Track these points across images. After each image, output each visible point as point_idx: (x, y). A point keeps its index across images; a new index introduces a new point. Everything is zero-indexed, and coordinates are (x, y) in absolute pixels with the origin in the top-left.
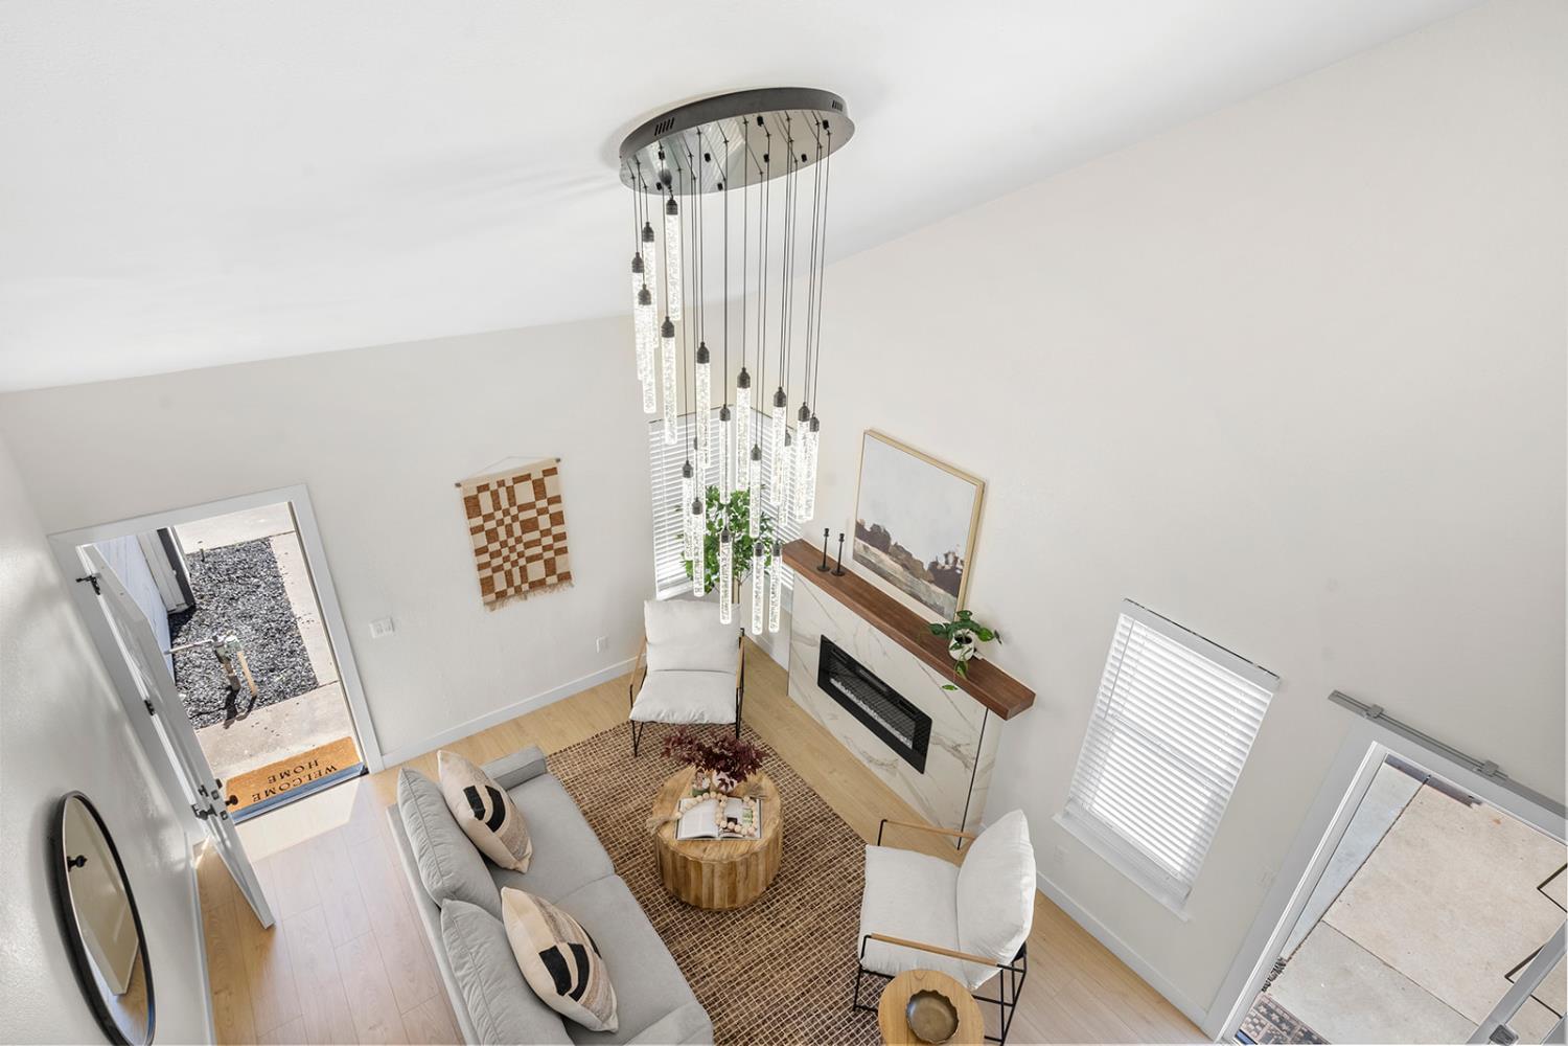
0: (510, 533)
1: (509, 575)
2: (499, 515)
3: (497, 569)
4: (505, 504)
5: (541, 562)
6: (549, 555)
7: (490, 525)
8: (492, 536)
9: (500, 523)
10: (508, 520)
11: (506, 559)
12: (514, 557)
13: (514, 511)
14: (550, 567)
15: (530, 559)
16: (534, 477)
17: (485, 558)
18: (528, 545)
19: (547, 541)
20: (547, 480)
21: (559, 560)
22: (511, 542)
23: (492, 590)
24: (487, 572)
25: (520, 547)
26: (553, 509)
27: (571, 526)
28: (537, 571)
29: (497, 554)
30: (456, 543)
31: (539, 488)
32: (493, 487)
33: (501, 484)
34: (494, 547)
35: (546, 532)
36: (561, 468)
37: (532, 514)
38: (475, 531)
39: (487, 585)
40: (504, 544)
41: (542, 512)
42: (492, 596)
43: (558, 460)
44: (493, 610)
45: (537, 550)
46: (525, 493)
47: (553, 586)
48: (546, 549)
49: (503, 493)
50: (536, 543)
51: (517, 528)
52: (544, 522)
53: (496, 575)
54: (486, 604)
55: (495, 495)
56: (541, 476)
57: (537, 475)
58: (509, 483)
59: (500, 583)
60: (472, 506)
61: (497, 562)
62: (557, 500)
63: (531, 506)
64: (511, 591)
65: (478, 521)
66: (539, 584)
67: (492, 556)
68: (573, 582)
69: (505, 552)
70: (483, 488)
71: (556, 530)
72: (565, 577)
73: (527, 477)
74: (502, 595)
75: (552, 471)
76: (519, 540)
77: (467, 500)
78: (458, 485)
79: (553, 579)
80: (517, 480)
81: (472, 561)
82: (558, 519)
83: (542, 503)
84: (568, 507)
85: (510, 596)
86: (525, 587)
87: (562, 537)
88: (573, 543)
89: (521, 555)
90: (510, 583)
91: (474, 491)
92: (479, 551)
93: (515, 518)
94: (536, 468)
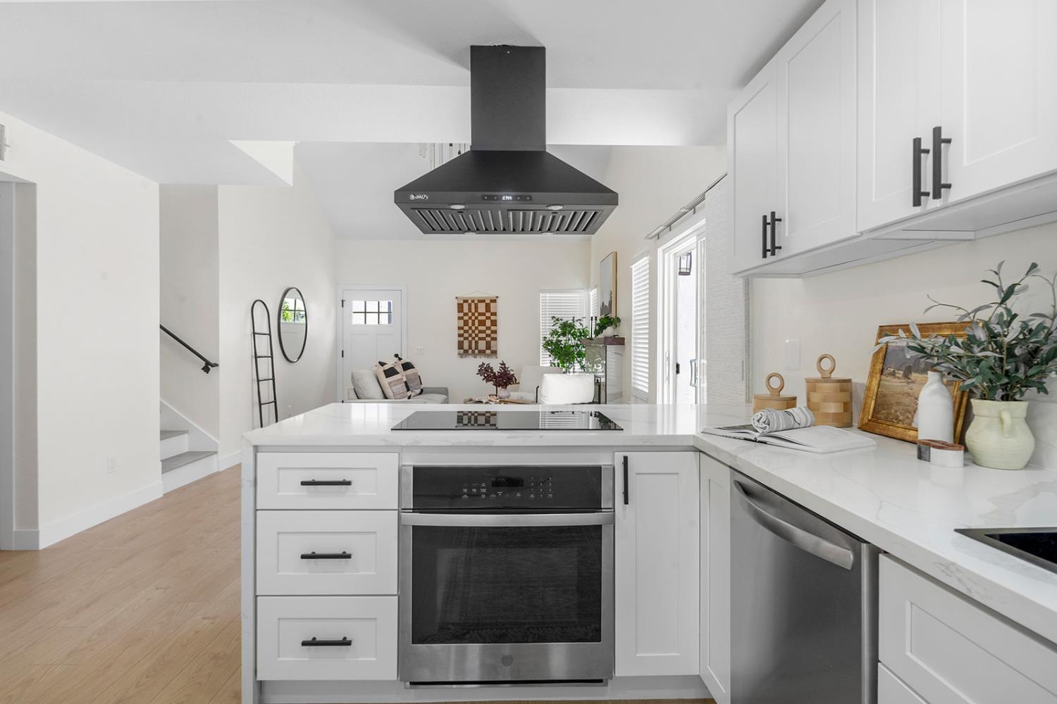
0: (473, 324)
1: (470, 342)
2: (470, 314)
4: (473, 310)
5: (485, 342)
6: (488, 339)
7: (466, 318)
8: (466, 323)
9: (470, 318)
10: (473, 318)
11: (470, 335)
12: (473, 335)
13: (476, 314)
14: (489, 346)
15: (480, 339)
16: (486, 301)
17: (462, 332)
18: (480, 332)
19: (489, 332)
20: (492, 304)
21: (493, 343)
22: (473, 328)
23: (462, 348)
24: (462, 339)
25: (477, 332)
26: (493, 318)
27: (501, 328)
28: (482, 345)
29: (467, 331)
30: (451, 322)
31: (488, 307)
32: (470, 302)
33: (473, 301)
34: (466, 328)
35: (488, 328)
36: (497, 300)
37: (484, 318)
38: (460, 318)
39: (460, 345)
40: (470, 328)
41: (488, 318)
42: (462, 351)
43: (497, 297)
44: (461, 357)
45: (484, 335)
46: (482, 308)
47: (489, 355)
48: (487, 335)
49: (473, 305)
50: (484, 332)
52: (488, 323)
53: (465, 341)
54: (459, 354)
55: (470, 305)
56: (489, 302)
57: (488, 301)
58: (476, 302)
59: (466, 345)
60: (460, 308)
61: (466, 335)
62: (495, 314)
63: (484, 314)
64: (470, 351)
65: (461, 315)
66: (482, 352)
67: (465, 331)
68: (498, 356)
69: (470, 332)
70: (466, 301)
71: (493, 328)
72: (494, 353)
73: (484, 301)
74: (466, 352)
75: (494, 301)
76: (476, 328)
77: (458, 304)
78: (457, 298)
79: (488, 352)
80: (479, 301)
81: (456, 332)
82: (494, 323)
83: (488, 314)
84: (500, 319)
85: (470, 354)
86: (476, 351)
87: (495, 332)
88: (500, 336)
89: (477, 335)
90: (470, 348)
91: (462, 302)
92: (460, 328)
93: (476, 318)
94: (488, 298)
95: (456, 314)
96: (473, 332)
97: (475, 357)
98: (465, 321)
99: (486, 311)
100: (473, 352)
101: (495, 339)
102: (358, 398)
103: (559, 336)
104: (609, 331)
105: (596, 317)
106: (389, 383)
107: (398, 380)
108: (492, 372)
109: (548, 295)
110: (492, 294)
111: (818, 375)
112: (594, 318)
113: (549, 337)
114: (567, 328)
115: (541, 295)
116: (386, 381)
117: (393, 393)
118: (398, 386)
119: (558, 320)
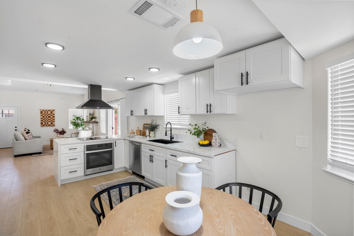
0: (46, 117)
1: (45, 123)
3: (43, 121)
5: (50, 122)
6: (52, 121)
8: (44, 117)
9: (45, 115)
12: (46, 120)
14: (52, 123)
16: (51, 111)
17: (42, 119)
18: (49, 119)
19: (52, 119)
20: (53, 112)
21: (53, 122)
23: (42, 124)
25: (47, 119)
26: (53, 115)
27: (56, 118)
28: (50, 123)
30: (38, 117)
32: (45, 111)
33: (46, 111)
36: (55, 110)
37: (50, 115)
38: (41, 115)
39: (42, 123)
42: (42, 125)
45: (50, 120)
46: (49, 113)
47: (52, 126)
49: (46, 112)
50: (50, 119)
51: (47, 117)
52: (52, 117)
53: (43, 122)
54: (41, 126)
55: (45, 112)
56: (52, 111)
58: (47, 111)
59: (44, 123)
60: (41, 112)
61: (44, 120)
62: (54, 114)
63: (50, 114)
64: (45, 125)
65: (42, 114)
66: (49, 125)
67: (43, 119)
71: (53, 118)
72: (54, 125)
73: (50, 111)
74: (44, 125)
75: (54, 111)
76: (47, 118)
77: (41, 111)
78: (40, 109)
80: (48, 111)
81: (40, 120)
82: (54, 117)
83: (52, 114)
84: (56, 116)
85: (45, 126)
86: (47, 125)
87: (54, 119)
88: (55, 120)
89: (47, 120)
90: (45, 124)
91: (42, 111)
92: (41, 118)
93: (47, 115)
94: (51, 110)
95: (40, 114)
96: (46, 119)
97: (47, 127)
98: (43, 116)
99: (51, 114)
100: (46, 125)
101: (54, 121)
102: (17, 141)
103: (76, 120)
104: (93, 120)
105: (88, 116)
106: (28, 136)
107: (30, 135)
108: (58, 131)
109: (71, 109)
110: (53, 109)
111: (137, 129)
112: (87, 116)
113: (72, 121)
114: (78, 118)
115: (69, 109)
116: (26, 135)
117: (29, 138)
118: (30, 136)
119: (75, 116)
